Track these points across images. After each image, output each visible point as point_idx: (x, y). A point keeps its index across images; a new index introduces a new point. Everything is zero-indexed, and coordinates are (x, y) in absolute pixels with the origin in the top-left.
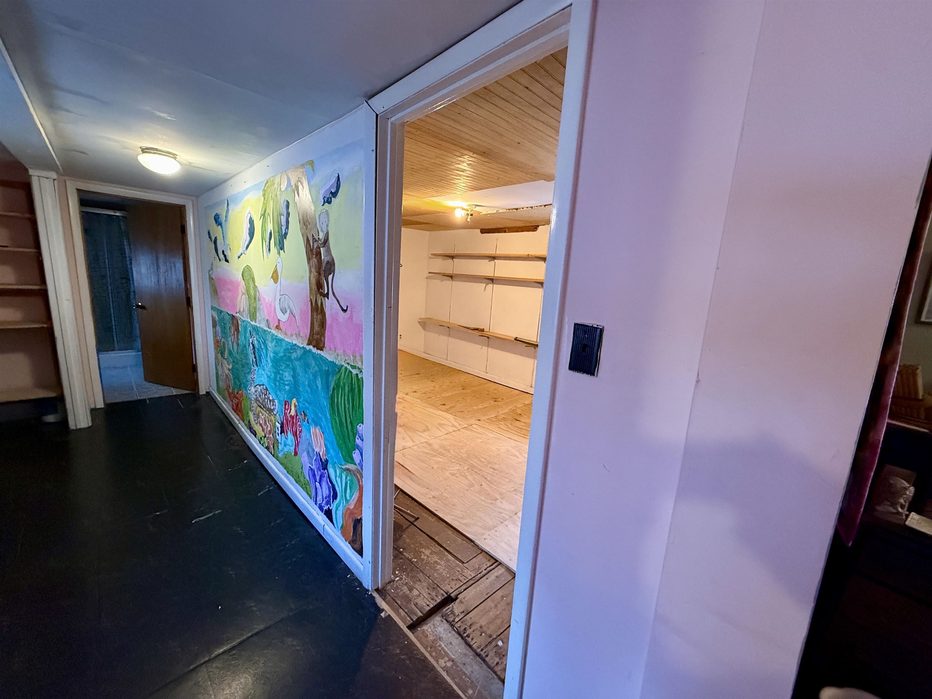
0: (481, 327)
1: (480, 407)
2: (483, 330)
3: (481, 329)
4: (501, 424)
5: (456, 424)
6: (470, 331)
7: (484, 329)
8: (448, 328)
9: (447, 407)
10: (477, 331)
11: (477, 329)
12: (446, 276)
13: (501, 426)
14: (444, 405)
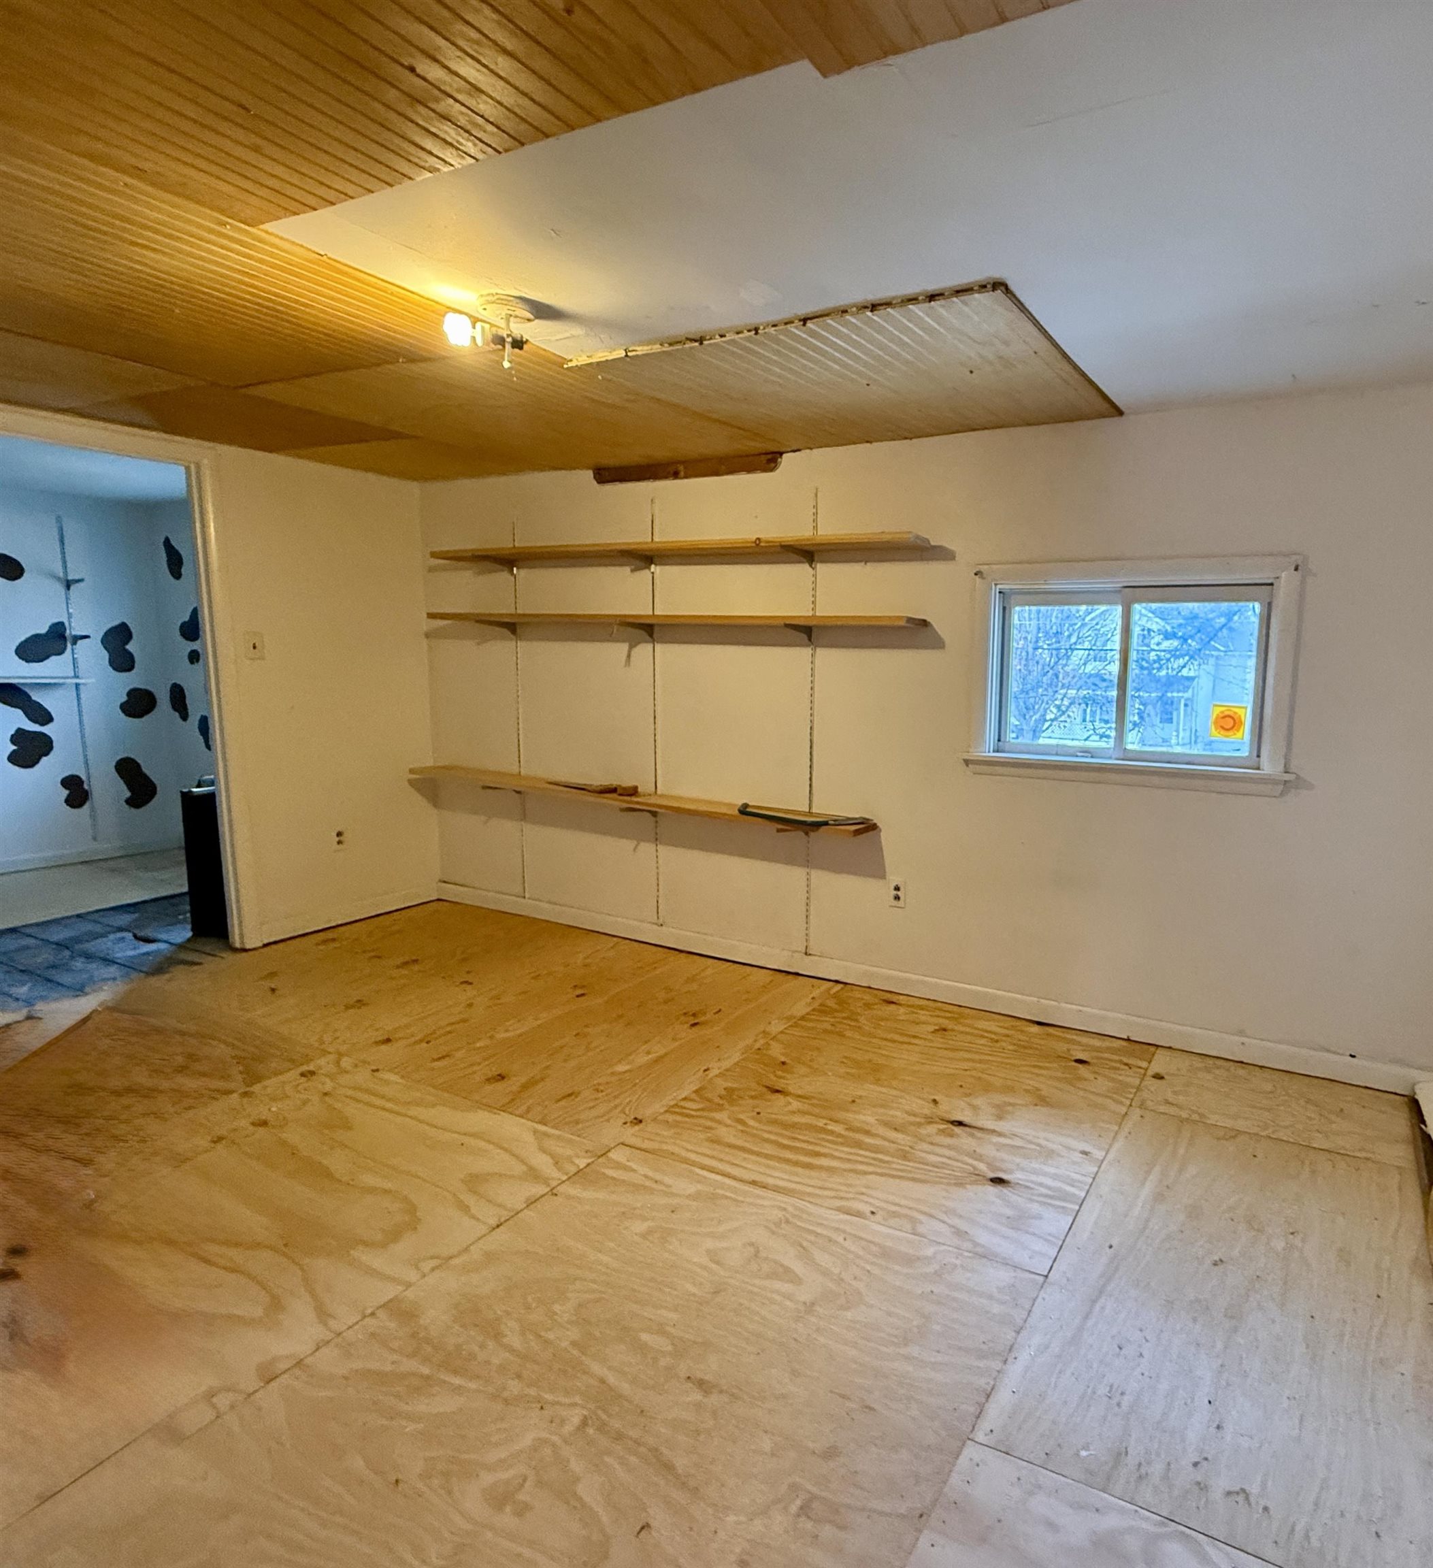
0: (627, 783)
1: (642, 1059)
2: (633, 792)
3: (625, 789)
4: (719, 1122)
5: (542, 1162)
6: (591, 798)
7: (636, 788)
8: (519, 792)
9: (513, 1084)
10: (614, 795)
11: (613, 790)
12: (491, 623)
13: (722, 1132)
14: (501, 1077)
